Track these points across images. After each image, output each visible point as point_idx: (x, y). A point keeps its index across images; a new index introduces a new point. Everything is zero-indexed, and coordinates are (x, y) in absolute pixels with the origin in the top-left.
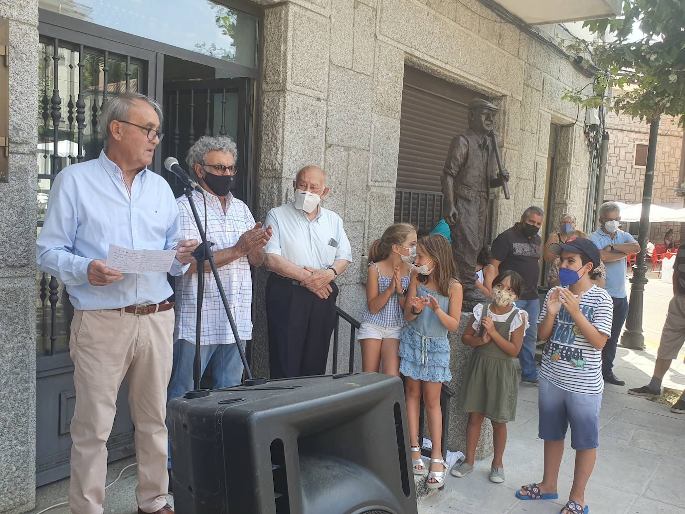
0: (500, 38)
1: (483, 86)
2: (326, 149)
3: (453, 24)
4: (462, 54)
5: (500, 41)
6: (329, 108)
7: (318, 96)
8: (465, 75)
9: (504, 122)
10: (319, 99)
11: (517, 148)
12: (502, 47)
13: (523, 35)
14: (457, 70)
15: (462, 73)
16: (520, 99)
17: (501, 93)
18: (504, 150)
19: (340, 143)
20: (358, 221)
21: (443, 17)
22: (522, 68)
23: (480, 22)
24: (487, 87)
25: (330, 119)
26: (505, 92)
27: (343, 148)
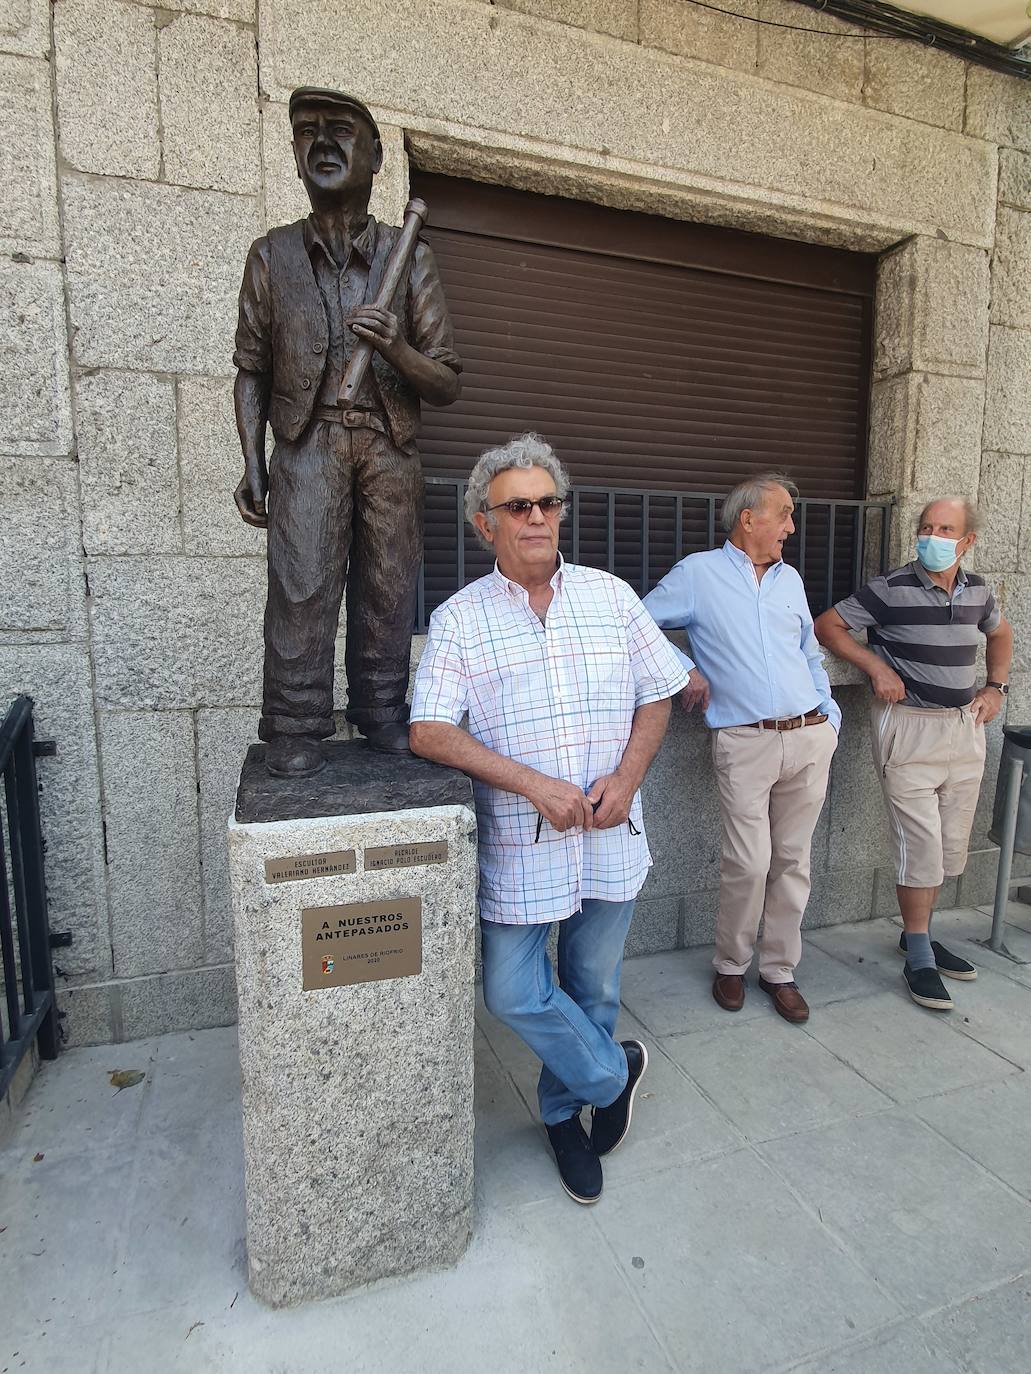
0: (867, 81)
1: (794, 211)
2: (73, 378)
3: (628, 47)
4: (674, 127)
5: (869, 91)
6: (72, 278)
7: (20, 250)
8: (702, 183)
9: (912, 306)
10: (20, 258)
11: (975, 374)
12: (883, 107)
13: (981, 75)
14: (661, 170)
15: (686, 180)
16: (989, 243)
17: (888, 230)
18: (916, 379)
19: (138, 365)
20: (247, 555)
21: (573, 33)
22: (983, 159)
23: (758, 40)
24: (814, 215)
25: (82, 305)
26: (909, 227)
27: (147, 376)
